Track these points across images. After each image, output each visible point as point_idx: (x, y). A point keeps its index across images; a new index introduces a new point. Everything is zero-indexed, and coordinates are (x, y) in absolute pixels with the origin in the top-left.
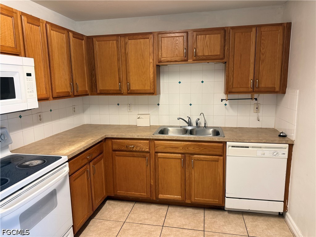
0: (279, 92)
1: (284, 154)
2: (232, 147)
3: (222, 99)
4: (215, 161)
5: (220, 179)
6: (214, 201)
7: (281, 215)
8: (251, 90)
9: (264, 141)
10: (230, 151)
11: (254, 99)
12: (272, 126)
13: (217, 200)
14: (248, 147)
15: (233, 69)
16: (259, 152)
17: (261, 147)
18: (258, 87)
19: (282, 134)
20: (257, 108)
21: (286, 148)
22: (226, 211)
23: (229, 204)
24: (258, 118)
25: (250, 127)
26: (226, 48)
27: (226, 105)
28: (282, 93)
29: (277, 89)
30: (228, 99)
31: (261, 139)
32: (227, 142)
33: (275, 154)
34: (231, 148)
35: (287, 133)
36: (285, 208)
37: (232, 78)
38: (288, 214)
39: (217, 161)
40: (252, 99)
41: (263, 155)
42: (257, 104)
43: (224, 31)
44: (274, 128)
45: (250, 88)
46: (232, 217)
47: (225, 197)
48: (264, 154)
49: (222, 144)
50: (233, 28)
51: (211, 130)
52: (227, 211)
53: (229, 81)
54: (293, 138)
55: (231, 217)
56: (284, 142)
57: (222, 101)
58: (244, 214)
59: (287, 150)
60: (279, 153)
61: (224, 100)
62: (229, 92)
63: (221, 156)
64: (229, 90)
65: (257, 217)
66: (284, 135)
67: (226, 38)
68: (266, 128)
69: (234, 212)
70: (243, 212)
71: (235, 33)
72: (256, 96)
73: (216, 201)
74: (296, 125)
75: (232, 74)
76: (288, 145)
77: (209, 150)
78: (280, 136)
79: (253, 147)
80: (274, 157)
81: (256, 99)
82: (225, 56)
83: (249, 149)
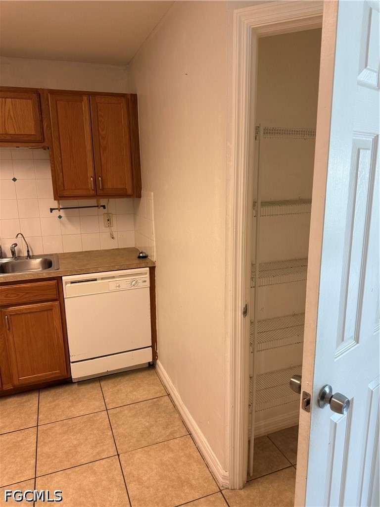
0: (132, 195)
1: (145, 281)
2: (71, 283)
3: (51, 209)
4: (47, 310)
5: (58, 337)
6: (52, 374)
7: (151, 365)
8: (93, 192)
9: (117, 267)
10: (68, 290)
11: (101, 206)
12: (132, 245)
13: (58, 371)
14: (96, 280)
15: (60, 159)
16: (112, 284)
17: (114, 277)
18: (103, 189)
19: (141, 255)
20: (108, 220)
21: (146, 274)
22: (74, 384)
23: (77, 371)
24: (111, 234)
25: (102, 249)
26: (46, 124)
27: (60, 217)
28: (137, 197)
29: (129, 192)
30: (61, 209)
31: (112, 265)
32: (63, 277)
33: (134, 283)
34: (69, 285)
35: (148, 253)
36: (155, 355)
37: (61, 174)
38: (158, 361)
39: (49, 310)
40: (98, 206)
41: (118, 288)
42: (108, 214)
43: (38, 96)
44: (134, 246)
45: (91, 191)
46: (84, 389)
47: (70, 362)
48: (119, 286)
49: (55, 281)
50: (52, 92)
51: (39, 260)
52: (77, 384)
53: (57, 179)
54: (154, 259)
55: (82, 390)
56: (143, 265)
57: (51, 212)
58: (102, 379)
59: (148, 275)
60: (139, 281)
61: (54, 209)
62: (60, 197)
63: (56, 300)
64: (59, 195)
65: (119, 379)
66: (144, 255)
67: (43, 107)
68: (125, 249)
69: (87, 381)
70: (100, 378)
71: (56, 101)
72: (103, 202)
73: (56, 373)
74: (154, 240)
75: (61, 168)
76: (148, 268)
77: (35, 295)
78: (139, 257)
79: (102, 279)
80: (132, 288)
81: (104, 207)
82: (45, 136)
83: (98, 281)
